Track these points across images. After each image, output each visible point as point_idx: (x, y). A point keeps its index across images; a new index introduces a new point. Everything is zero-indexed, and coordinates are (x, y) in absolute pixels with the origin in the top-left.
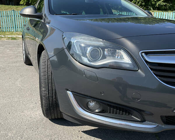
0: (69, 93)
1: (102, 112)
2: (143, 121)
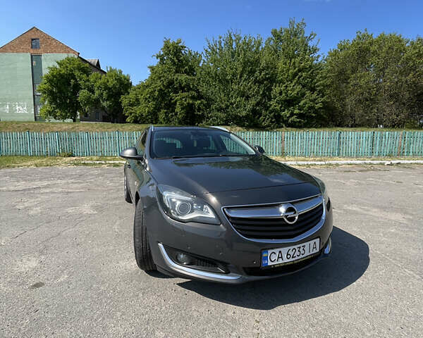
0: (160, 245)
1: (191, 264)
2: (227, 273)
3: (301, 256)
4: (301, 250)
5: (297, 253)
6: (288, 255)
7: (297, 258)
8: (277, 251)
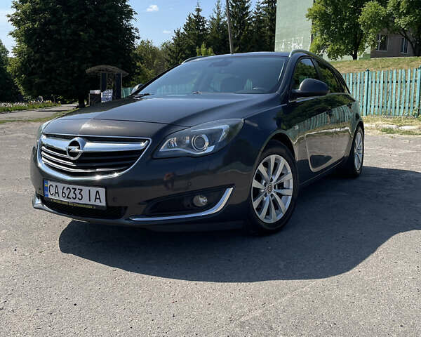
3: (77, 201)
4: (77, 192)
5: (72, 195)
6: (63, 192)
7: (72, 200)
8: (54, 184)
